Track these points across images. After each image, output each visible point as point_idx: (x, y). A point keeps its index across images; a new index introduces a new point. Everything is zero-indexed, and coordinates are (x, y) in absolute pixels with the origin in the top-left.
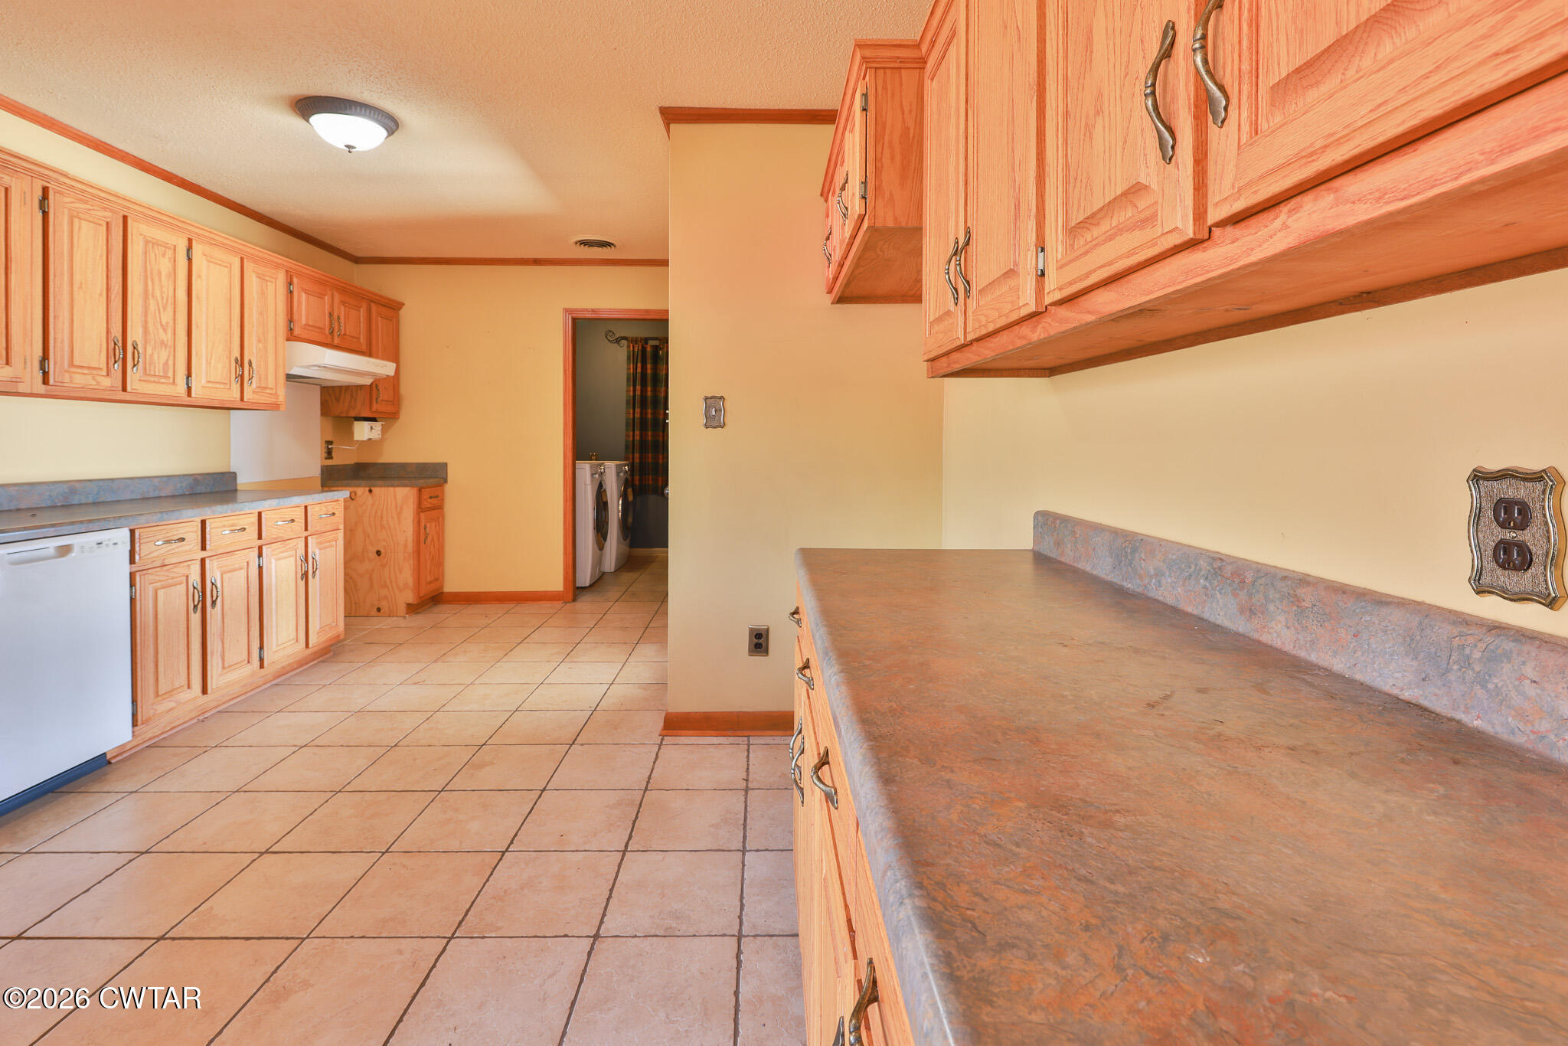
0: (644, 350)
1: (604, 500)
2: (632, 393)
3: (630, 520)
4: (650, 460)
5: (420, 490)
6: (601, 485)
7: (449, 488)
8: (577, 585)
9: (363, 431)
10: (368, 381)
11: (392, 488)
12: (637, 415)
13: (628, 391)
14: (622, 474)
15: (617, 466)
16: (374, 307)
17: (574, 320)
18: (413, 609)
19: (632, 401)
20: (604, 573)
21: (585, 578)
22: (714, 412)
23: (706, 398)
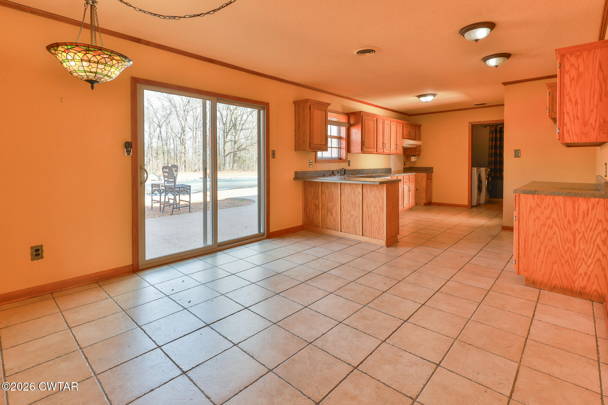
0: (496, 129)
1: (481, 180)
2: (491, 144)
3: (490, 187)
4: (498, 168)
5: (427, 174)
6: (480, 175)
7: (433, 174)
8: (472, 205)
9: (413, 159)
10: (415, 146)
11: (420, 173)
12: (493, 152)
13: (490, 144)
14: (487, 172)
15: (485, 169)
16: (416, 128)
17: (472, 125)
18: (425, 205)
19: (491, 147)
20: (480, 204)
21: (475, 203)
22: (517, 153)
23: (515, 150)
